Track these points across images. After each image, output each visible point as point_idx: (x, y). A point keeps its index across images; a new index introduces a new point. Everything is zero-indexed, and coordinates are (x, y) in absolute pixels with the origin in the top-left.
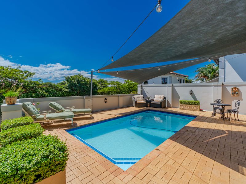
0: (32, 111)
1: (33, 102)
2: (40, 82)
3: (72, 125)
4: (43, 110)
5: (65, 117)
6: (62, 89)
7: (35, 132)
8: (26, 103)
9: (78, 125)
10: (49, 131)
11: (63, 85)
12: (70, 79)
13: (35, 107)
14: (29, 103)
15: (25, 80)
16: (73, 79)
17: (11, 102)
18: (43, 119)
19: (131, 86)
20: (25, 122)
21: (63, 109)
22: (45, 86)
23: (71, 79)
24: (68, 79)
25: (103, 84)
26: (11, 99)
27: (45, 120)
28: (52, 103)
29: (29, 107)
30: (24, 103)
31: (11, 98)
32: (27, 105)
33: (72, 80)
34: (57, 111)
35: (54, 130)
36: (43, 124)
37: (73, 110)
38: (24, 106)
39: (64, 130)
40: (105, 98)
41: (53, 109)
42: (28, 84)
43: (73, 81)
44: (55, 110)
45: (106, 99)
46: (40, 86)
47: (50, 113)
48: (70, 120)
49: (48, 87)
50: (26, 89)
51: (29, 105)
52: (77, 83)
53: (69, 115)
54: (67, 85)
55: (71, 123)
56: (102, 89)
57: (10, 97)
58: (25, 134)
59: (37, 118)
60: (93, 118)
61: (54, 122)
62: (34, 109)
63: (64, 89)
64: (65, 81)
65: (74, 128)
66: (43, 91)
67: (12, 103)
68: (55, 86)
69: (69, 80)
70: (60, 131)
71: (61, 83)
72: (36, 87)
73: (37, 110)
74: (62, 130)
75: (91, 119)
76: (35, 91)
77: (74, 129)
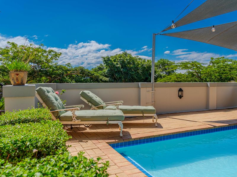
0: (53, 103)
1: (56, 89)
2: (69, 68)
3: (121, 135)
4: (70, 103)
5: (107, 118)
6: (98, 77)
7: (46, 140)
8: (44, 88)
9: (133, 137)
10: (80, 143)
11: (100, 71)
12: (111, 61)
13: (58, 98)
14: (50, 89)
15: (50, 64)
16: (115, 61)
17: (17, 79)
18: (70, 118)
19: (224, 70)
20: (35, 117)
21: (104, 104)
22: (75, 72)
23: (113, 60)
24: (107, 61)
25: (166, 67)
26: (17, 75)
27: (74, 121)
28: (86, 92)
29: (49, 95)
30: (41, 87)
31: (18, 73)
32: (45, 92)
33: (113, 62)
34: (94, 107)
35: (89, 141)
36: (72, 128)
37: (120, 107)
38: (41, 93)
39: (107, 143)
40: (178, 88)
41: (87, 103)
42: (53, 70)
43: (115, 63)
44: (90, 104)
45: (180, 90)
46: (69, 72)
47: (82, 109)
48: (117, 126)
49: (79, 75)
50: (51, 77)
51: (48, 92)
52: (122, 67)
53: (115, 115)
54: (106, 70)
55: (119, 133)
56: (164, 77)
57: (17, 71)
58: (23, 142)
59: (61, 115)
60: (159, 126)
61: (88, 127)
62: (57, 100)
63: (101, 77)
64: (103, 64)
65: (125, 141)
66: (72, 80)
67: (20, 82)
68: (89, 73)
69: (109, 62)
70: (99, 145)
71: (97, 68)
72: (63, 74)
73: (61, 102)
74: (103, 144)
75: (156, 127)
76: (62, 80)
77: (125, 145)
